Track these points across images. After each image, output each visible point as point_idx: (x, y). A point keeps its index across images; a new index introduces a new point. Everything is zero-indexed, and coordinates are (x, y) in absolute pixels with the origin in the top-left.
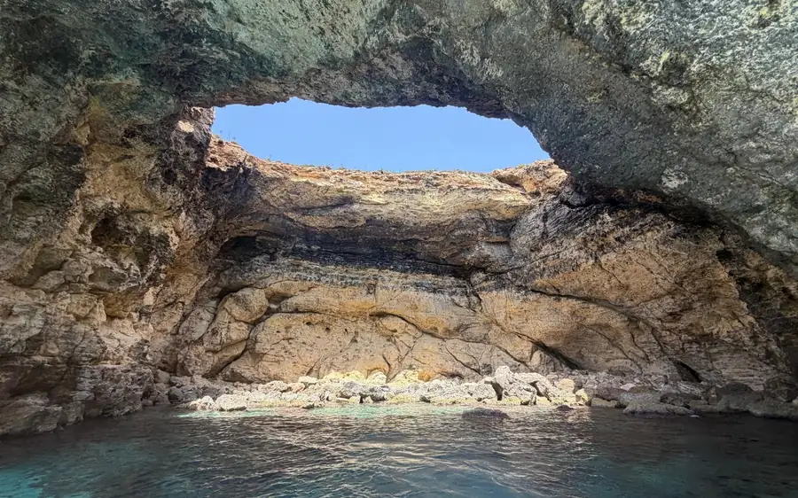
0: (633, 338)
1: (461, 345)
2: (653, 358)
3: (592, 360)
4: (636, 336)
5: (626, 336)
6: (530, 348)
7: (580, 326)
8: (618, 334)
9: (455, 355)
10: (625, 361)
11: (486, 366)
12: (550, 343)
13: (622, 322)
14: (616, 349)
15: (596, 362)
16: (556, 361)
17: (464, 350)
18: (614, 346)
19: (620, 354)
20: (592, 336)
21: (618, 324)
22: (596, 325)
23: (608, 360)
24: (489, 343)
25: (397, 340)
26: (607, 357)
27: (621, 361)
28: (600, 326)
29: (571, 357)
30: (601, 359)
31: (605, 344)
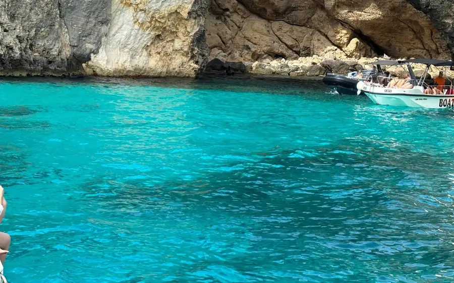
0: (432, 35)
1: (286, 27)
2: (440, 50)
3: (397, 48)
4: (434, 33)
5: (427, 32)
6: (348, 36)
7: (396, 19)
8: (422, 30)
9: (281, 37)
10: (422, 51)
11: (306, 48)
12: (367, 32)
13: (427, 21)
14: (417, 41)
15: (400, 50)
16: (369, 48)
17: (288, 33)
18: (417, 38)
19: (420, 46)
20: (403, 29)
21: (424, 23)
22: (407, 20)
23: (409, 50)
24: (310, 27)
25: (228, 19)
26: (410, 47)
27: (419, 50)
28: (411, 21)
29: (381, 45)
30: (404, 49)
31: (410, 35)
